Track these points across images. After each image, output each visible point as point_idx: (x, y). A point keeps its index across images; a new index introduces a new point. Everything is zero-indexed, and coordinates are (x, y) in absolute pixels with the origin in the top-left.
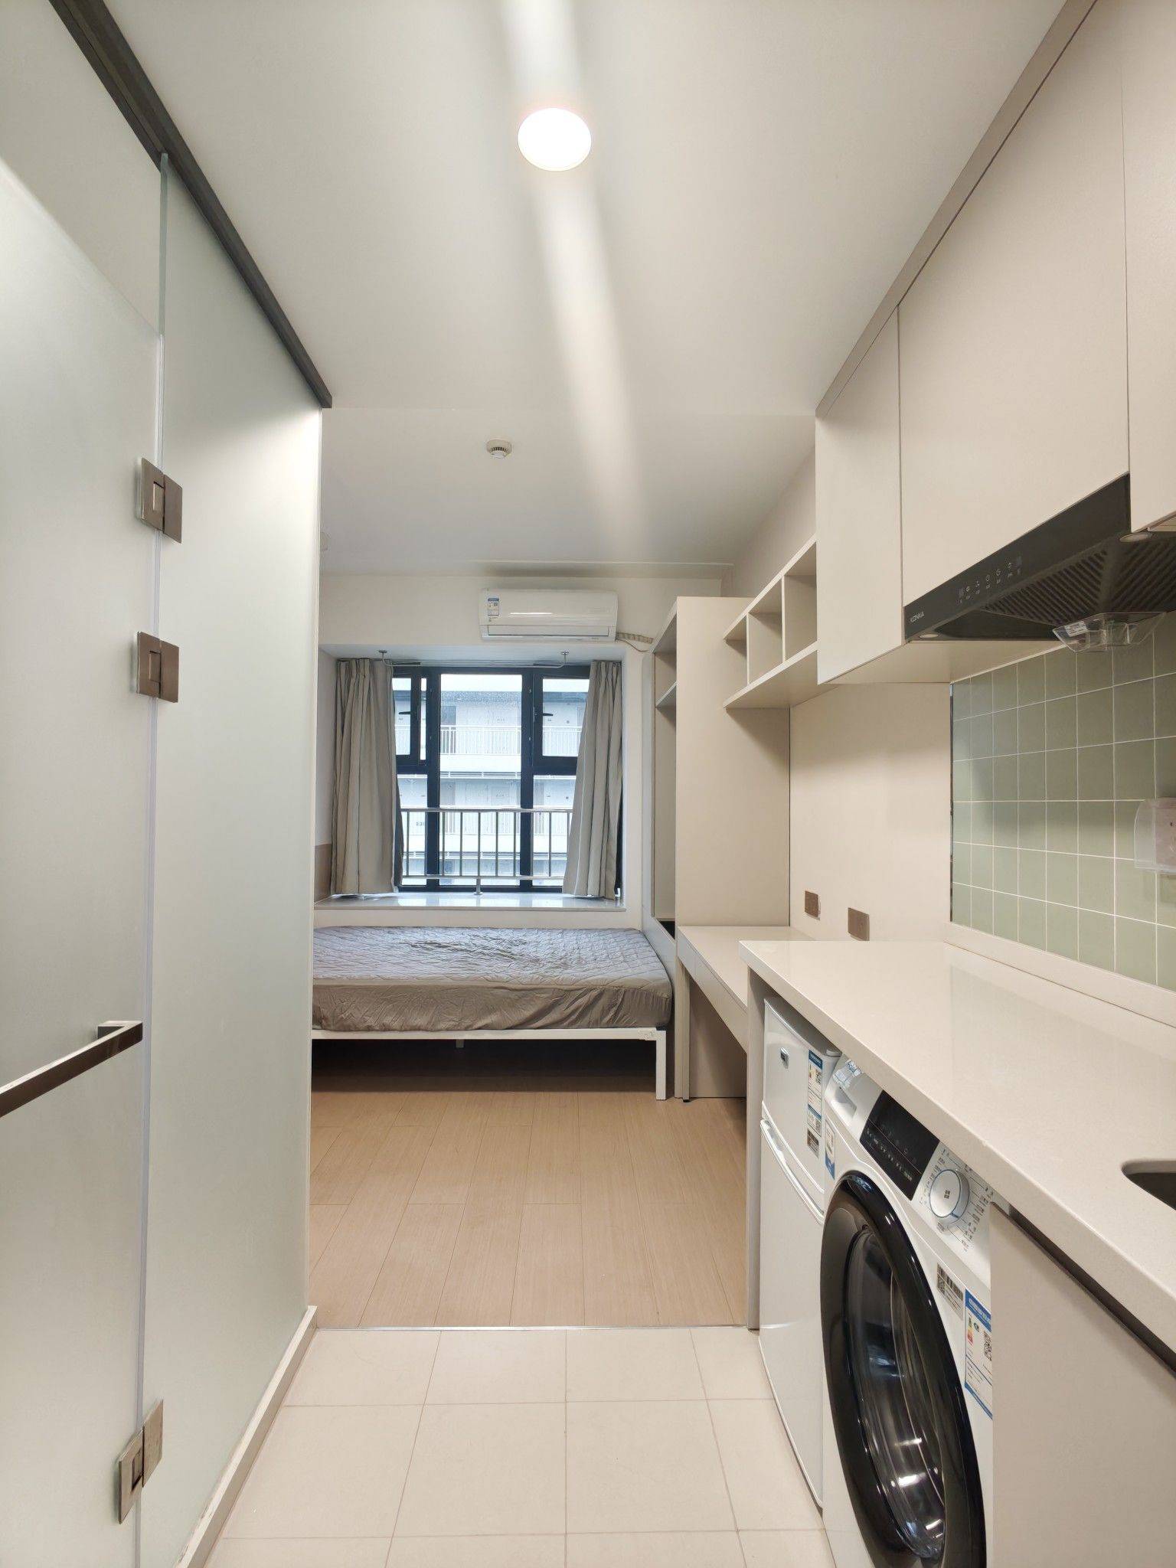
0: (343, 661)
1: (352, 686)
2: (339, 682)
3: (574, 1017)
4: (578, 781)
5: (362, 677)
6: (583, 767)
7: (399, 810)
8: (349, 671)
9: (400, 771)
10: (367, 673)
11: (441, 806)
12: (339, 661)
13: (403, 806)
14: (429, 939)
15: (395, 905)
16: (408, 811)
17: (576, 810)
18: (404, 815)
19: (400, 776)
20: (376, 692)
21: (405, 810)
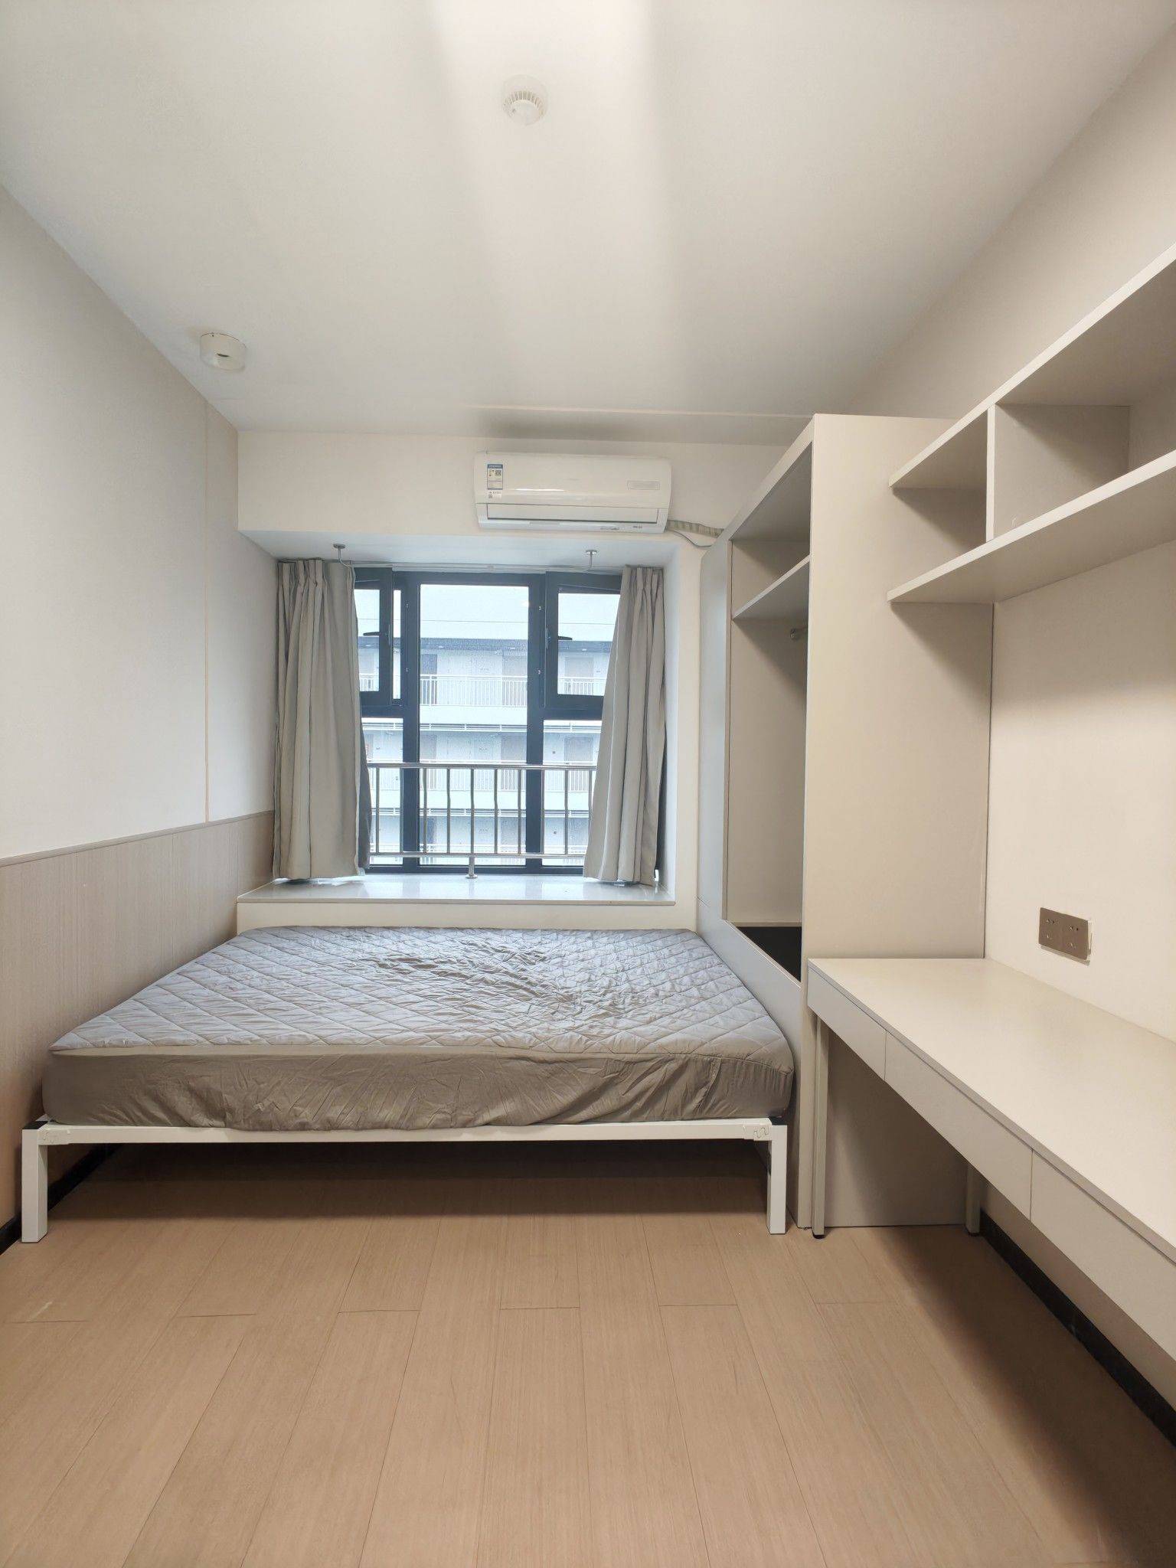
0: (288, 562)
1: (298, 595)
2: (281, 588)
3: (639, 1104)
4: (605, 730)
5: (312, 586)
6: (613, 708)
7: (365, 766)
8: (294, 577)
9: (367, 712)
10: (319, 580)
11: (422, 760)
12: (280, 562)
13: (369, 760)
14: (406, 950)
15: (359, 896)
16: (378, 766)
17: (601, 768)
18: (372, 772)
19: (364, 720)
20: (332, 603)
21: (373, 765)
